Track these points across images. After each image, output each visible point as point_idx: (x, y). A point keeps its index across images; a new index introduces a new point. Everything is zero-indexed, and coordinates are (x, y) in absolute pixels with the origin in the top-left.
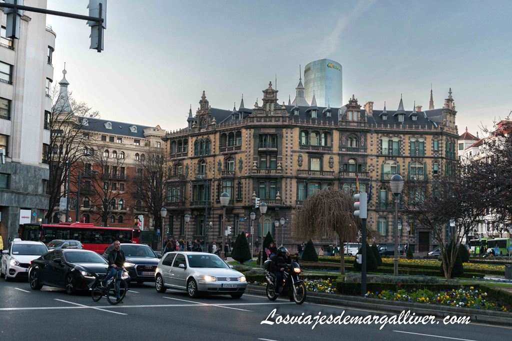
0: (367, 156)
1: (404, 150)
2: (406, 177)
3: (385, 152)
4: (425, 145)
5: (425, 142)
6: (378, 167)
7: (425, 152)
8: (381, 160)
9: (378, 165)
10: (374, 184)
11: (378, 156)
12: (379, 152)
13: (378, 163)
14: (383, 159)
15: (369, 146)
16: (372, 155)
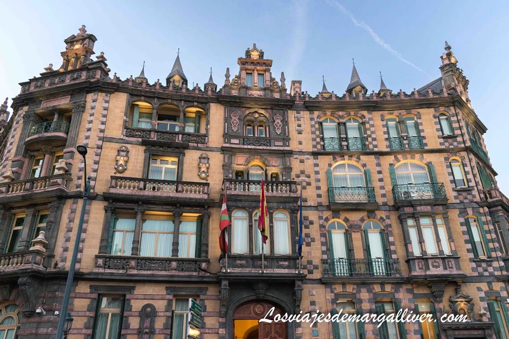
0: (290, 153)
1: (374, 139)
2: (390, 196)
3: (332, 146)
4: (420, 128)
5: (419, 121)
6: (319, 176)
7: (424, 141)
8: (324, 161)
9: (317, 173)
10: (312, 215)
11: (315, 154)
12: (319, 147)
13: (317, 169)
14: (328, 159)
15: (293, 134)
16: (301, 153)
